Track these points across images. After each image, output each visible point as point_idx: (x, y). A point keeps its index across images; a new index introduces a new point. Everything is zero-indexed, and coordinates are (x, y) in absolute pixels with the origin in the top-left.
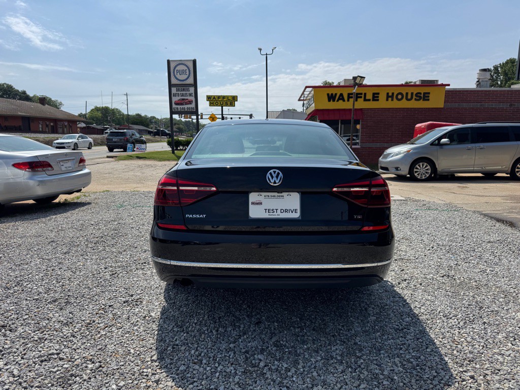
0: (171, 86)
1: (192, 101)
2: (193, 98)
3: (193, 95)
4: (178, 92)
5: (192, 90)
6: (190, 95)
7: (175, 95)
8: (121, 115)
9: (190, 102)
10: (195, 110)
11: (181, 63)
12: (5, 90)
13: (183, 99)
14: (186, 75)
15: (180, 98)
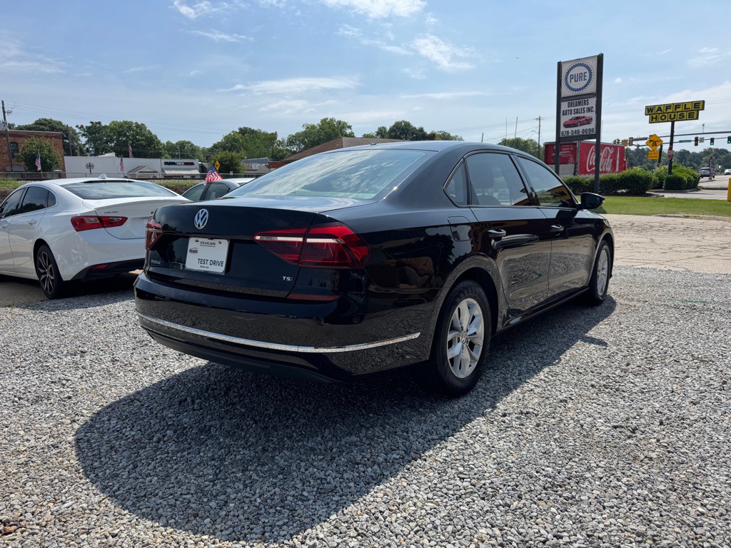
0: (560, 99)
1: (591, 119)
2: (593, 115)
3: (594, 109)
4: (570, 108)
5: (593, 102)
6: (589, 110)
7: (565, 113)
8: (535, 148)
9: (588, 121)
10: (594, 133)
11: (578, 63)
12: (402, 129)
13: (578, 118)
14: (585, 80)
15: (573, 116)
